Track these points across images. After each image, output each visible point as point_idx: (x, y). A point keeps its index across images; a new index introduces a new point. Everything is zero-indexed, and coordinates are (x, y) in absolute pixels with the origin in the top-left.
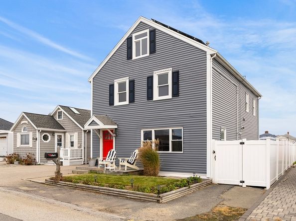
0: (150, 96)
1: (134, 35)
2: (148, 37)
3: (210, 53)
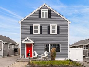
0: (49, 33)
1: (42, 9)
2: (48, 12)
3: (69, 22)
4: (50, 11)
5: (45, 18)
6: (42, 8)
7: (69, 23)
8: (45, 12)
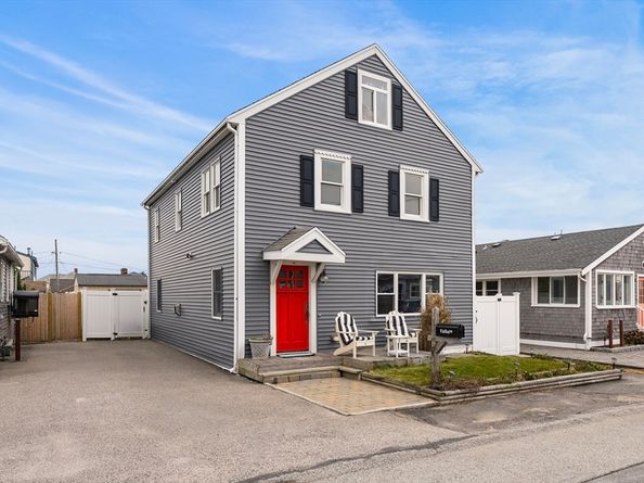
1: (361, 73)
2: (389, 92)
3: (474, 169)
4: (398, 90)
5: (375, 124)
6: (364, 64)
7: (474, 173)
8: (375, 93)
